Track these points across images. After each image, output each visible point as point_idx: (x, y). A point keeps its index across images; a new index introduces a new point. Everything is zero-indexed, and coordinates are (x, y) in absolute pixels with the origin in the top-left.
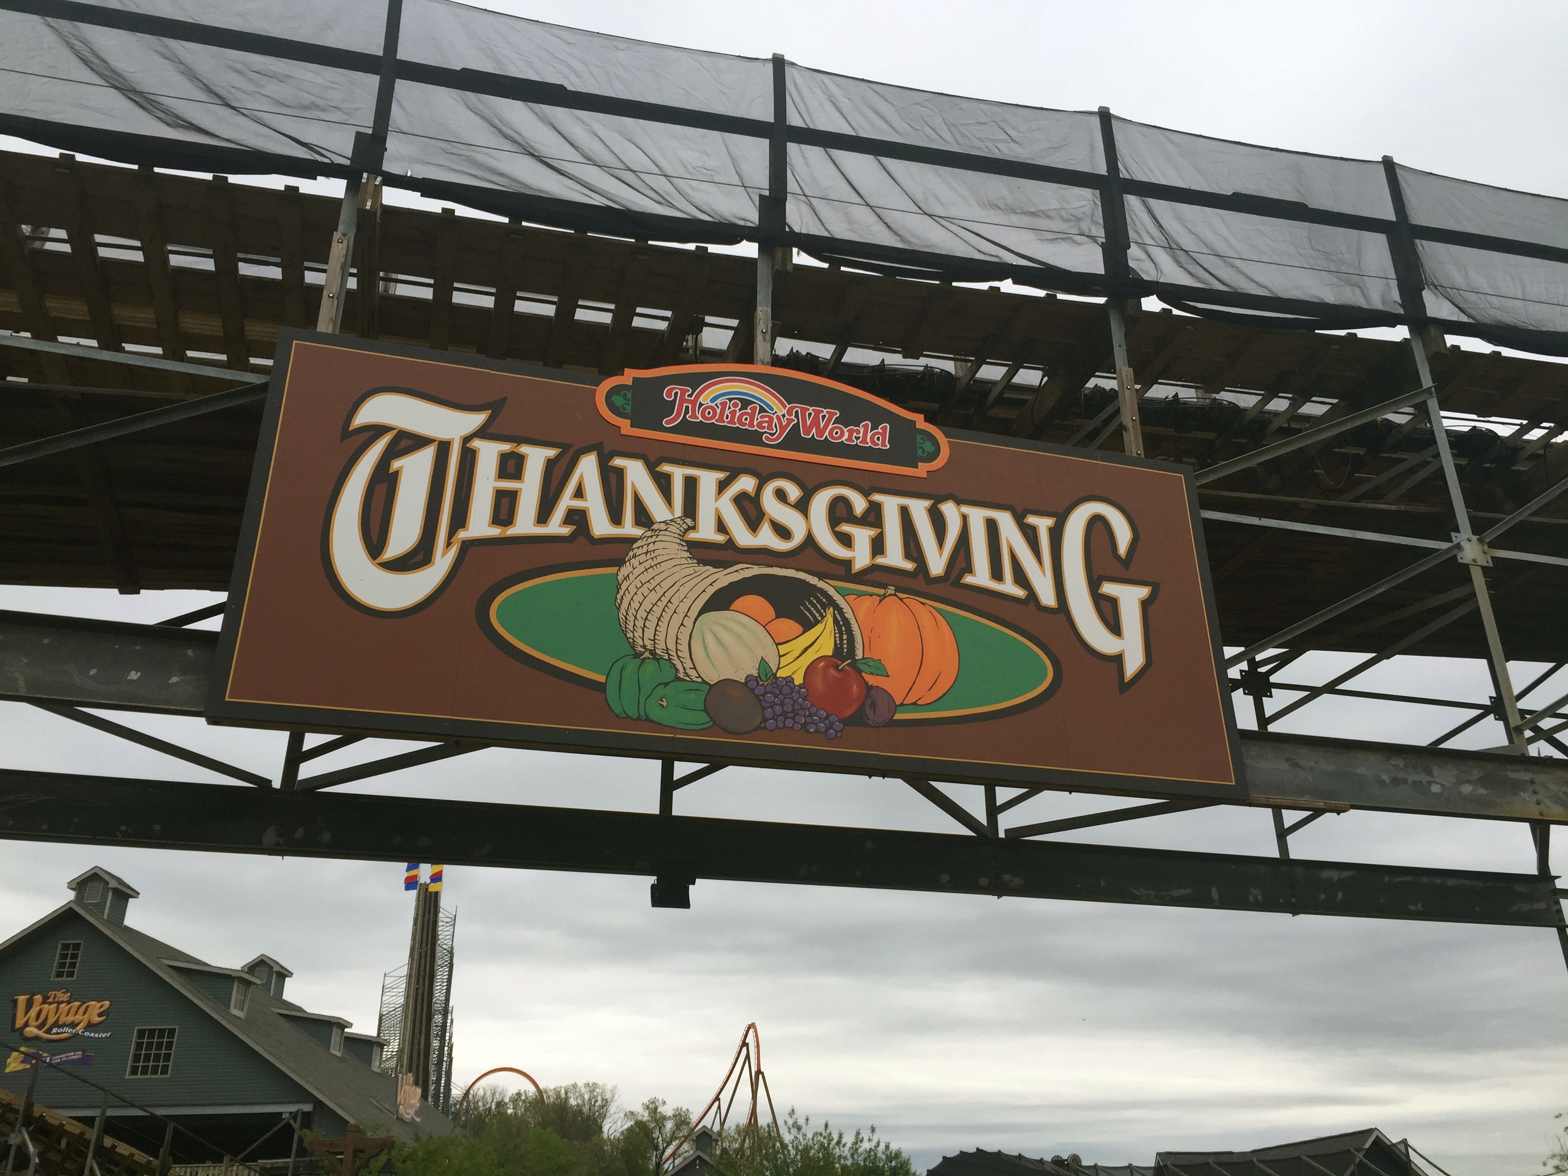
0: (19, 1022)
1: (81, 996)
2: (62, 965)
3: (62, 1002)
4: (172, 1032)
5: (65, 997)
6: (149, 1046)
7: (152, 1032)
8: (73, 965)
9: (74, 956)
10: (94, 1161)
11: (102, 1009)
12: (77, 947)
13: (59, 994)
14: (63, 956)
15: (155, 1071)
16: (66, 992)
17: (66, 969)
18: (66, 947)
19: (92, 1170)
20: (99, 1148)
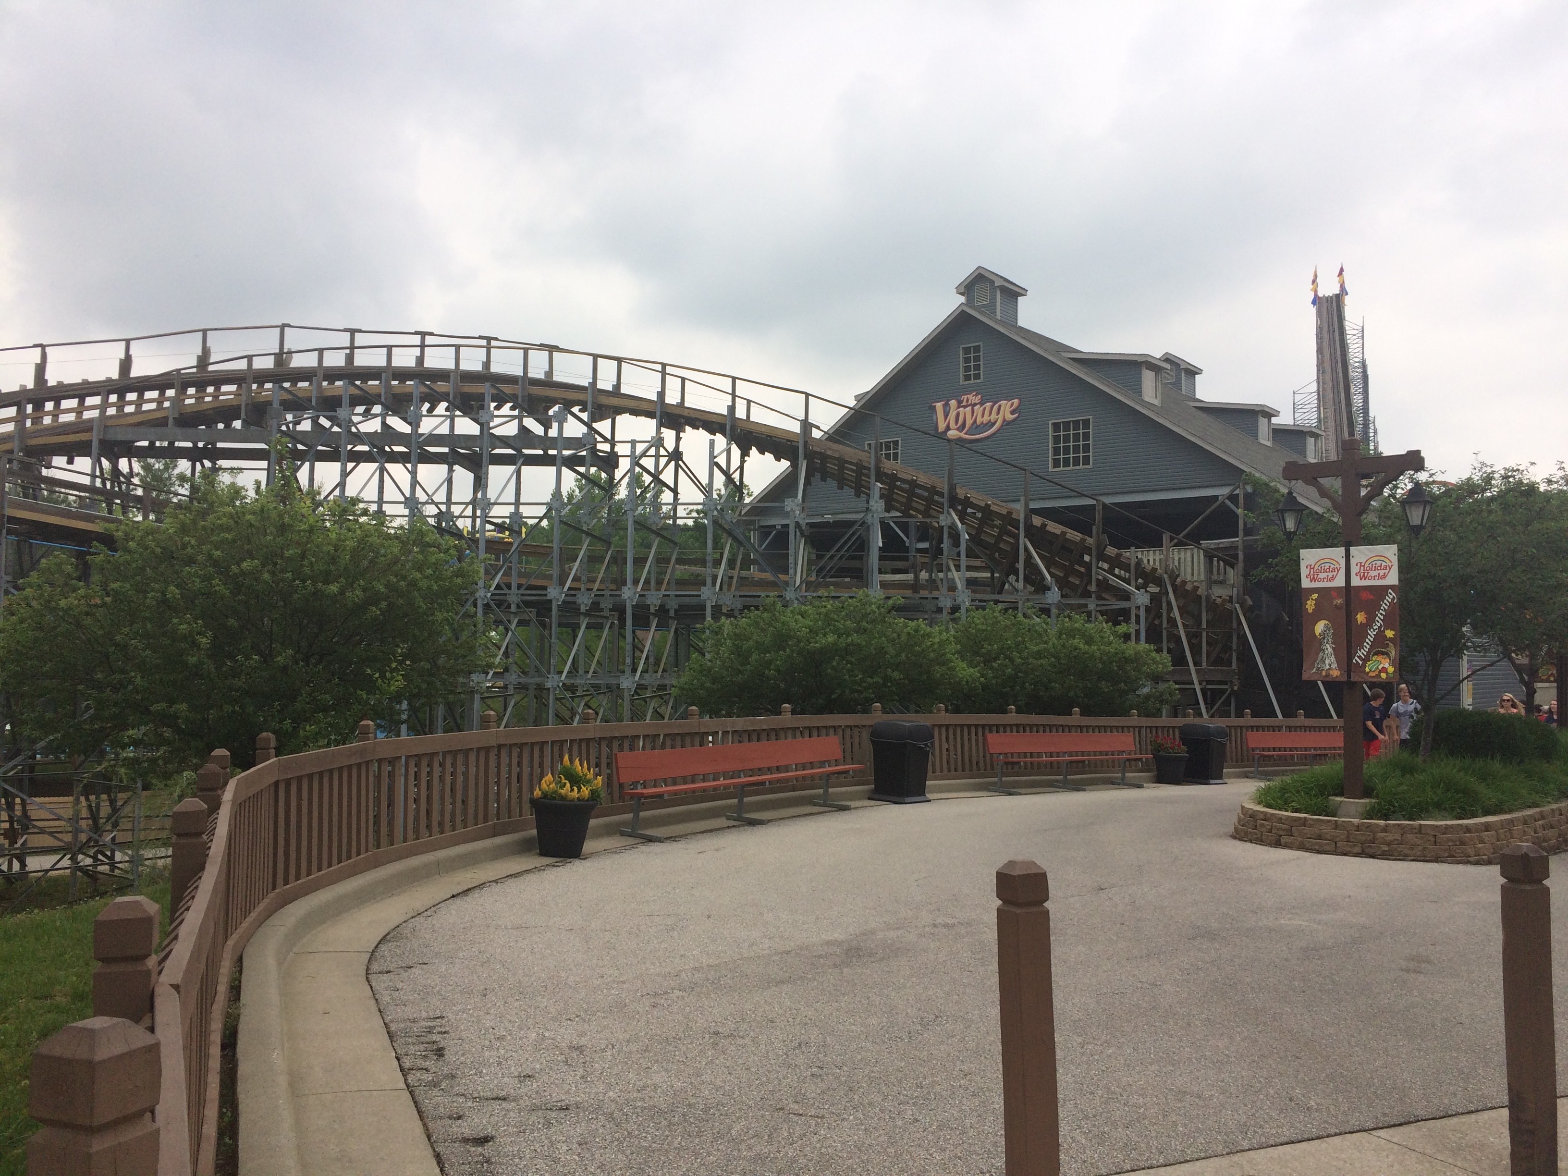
0: (942, 426)
1: (992, 396)
2: (967, 369)
3: (975, 404)
4: (1086, 423)
5: (977, 400)
6: (1067, 439)
7: (1067, 425)
8: (977, 367)
9: (977, 359)
10: (1026, 540)
11: (1014, 407)
12: (977, 349)
13: (970, 397)
14: (967, 360)
15: (1076, 462)
16: (976, 395)
17: (972, 372)
18: (967, 351)
19: (1026, 549)
20: (1029, 527)
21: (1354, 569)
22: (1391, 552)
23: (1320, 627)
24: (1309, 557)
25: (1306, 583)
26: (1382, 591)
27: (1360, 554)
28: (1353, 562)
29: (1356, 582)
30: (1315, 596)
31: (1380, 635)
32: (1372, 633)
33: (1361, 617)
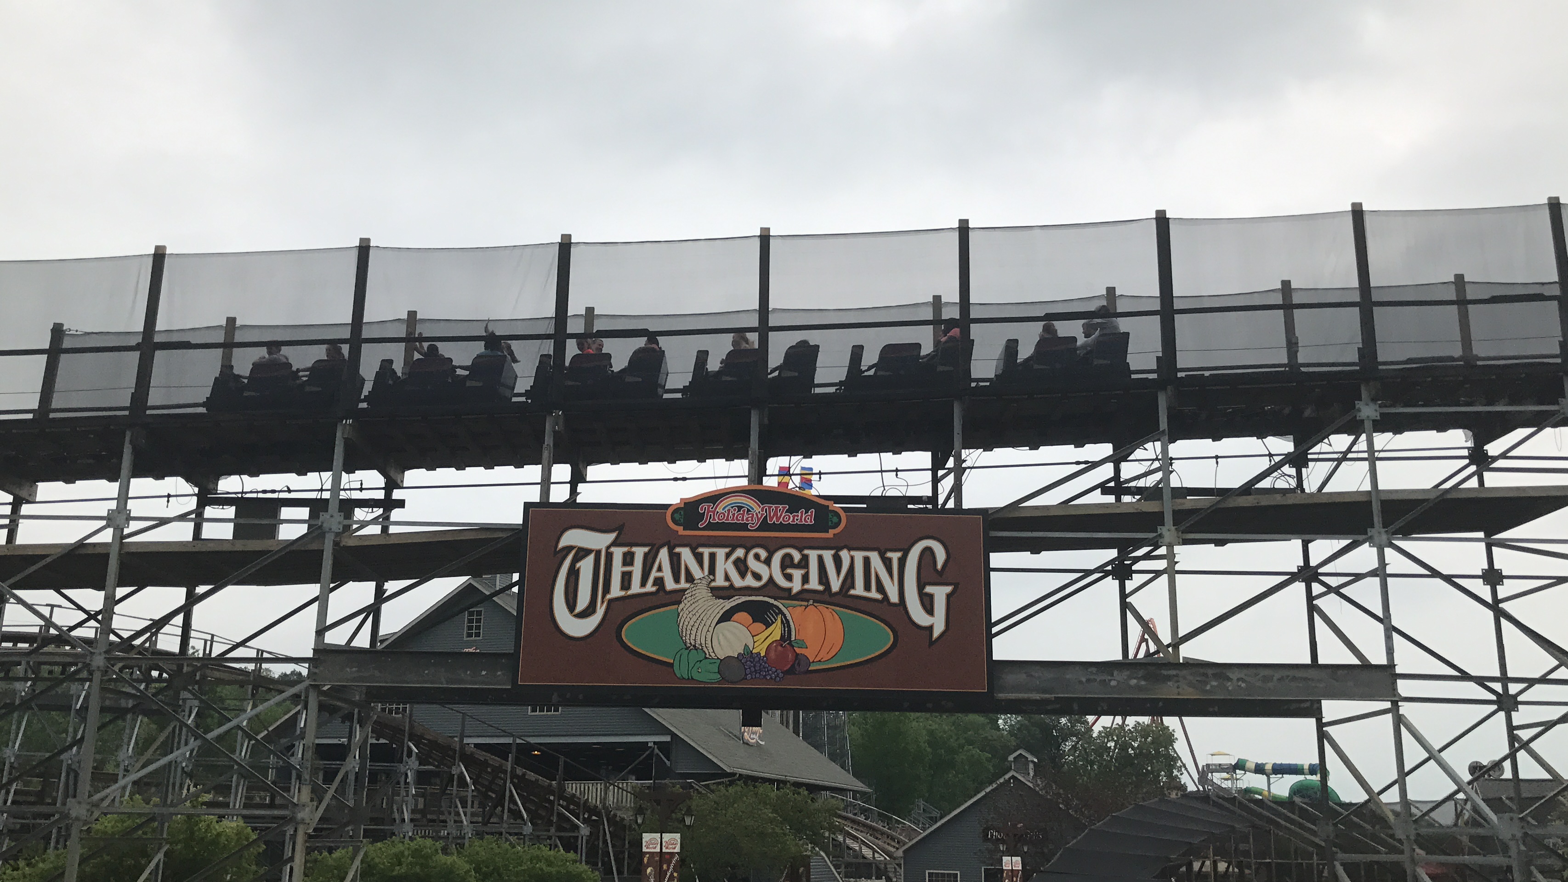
2: (470, 628)
8: (478, 628)
9: (479, 621)
10: (511, 785)
12: (479, 613)
14: (471, 621)
15: (549, 709)
17: (474, 631)
18: (471, 614)
19: (511, 791)
20: (514, 775)
21: (664, 844)
22: (677, 836)
23: (649, 870)
24: (646, 837)
25: (644, 849)
26: (672, 854)
27: (667, 837)
28: (663, 840)
29: (664, 850)
30: (648, 856)
31: (672, 874)
32: (669, 874)
33: (665, 867)
